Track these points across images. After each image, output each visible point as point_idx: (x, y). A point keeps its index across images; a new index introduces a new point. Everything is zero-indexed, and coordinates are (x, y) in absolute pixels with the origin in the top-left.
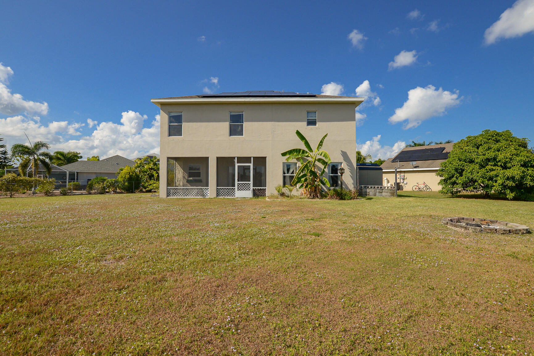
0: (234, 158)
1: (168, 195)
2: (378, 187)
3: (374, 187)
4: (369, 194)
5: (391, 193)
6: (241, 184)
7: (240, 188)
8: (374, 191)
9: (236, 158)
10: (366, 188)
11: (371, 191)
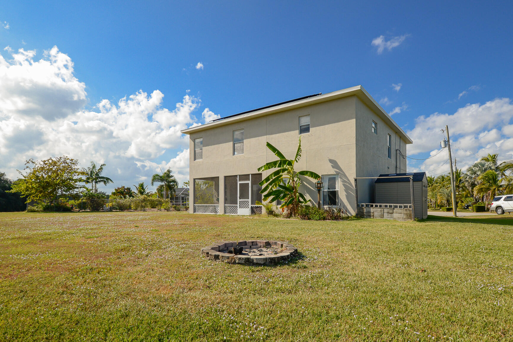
0: (237, 176)
1: (195, 211)
2: (386, 206)
3: (380, 206)
4: (374, 215)
5: (407, 214)
6: (242, 202)
7: (241, 206)
8: (381, 211)
9: (238, 176)
10: (370, 206)
11: (376, 211)
